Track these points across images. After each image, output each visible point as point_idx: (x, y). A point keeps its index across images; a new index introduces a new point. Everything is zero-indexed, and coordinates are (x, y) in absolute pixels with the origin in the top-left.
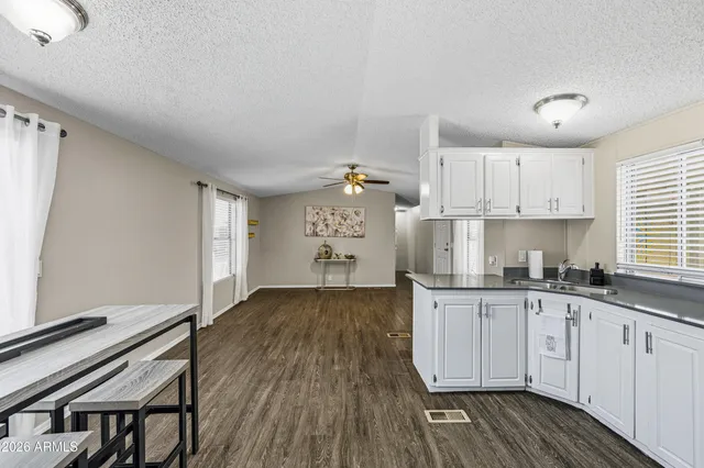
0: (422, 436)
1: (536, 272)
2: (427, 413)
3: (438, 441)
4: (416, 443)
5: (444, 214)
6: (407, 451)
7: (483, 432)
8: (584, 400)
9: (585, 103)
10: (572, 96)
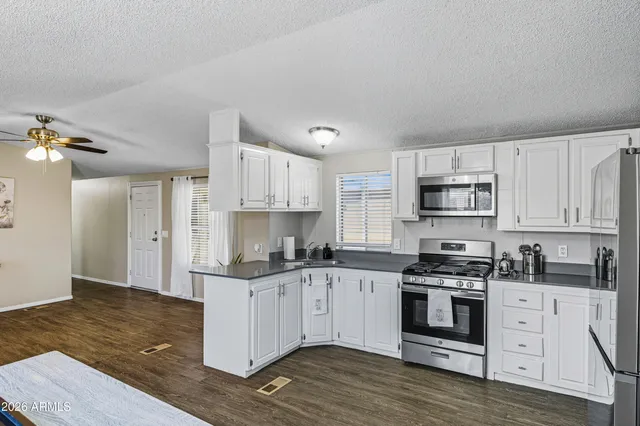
0: (274, 405)
1: (290, 254)
2: (260, 391)
3: (286, 401)
4: (275, 411)
5: (244, 206)
6: (275, 418)
7: (304, 382)
8: (335, 337)
9: (338, 135)
10: (332, 130)
